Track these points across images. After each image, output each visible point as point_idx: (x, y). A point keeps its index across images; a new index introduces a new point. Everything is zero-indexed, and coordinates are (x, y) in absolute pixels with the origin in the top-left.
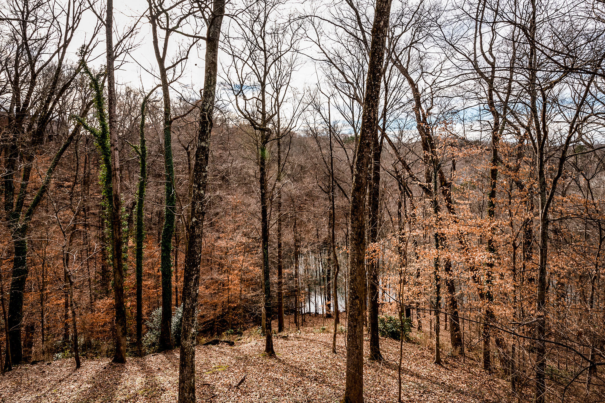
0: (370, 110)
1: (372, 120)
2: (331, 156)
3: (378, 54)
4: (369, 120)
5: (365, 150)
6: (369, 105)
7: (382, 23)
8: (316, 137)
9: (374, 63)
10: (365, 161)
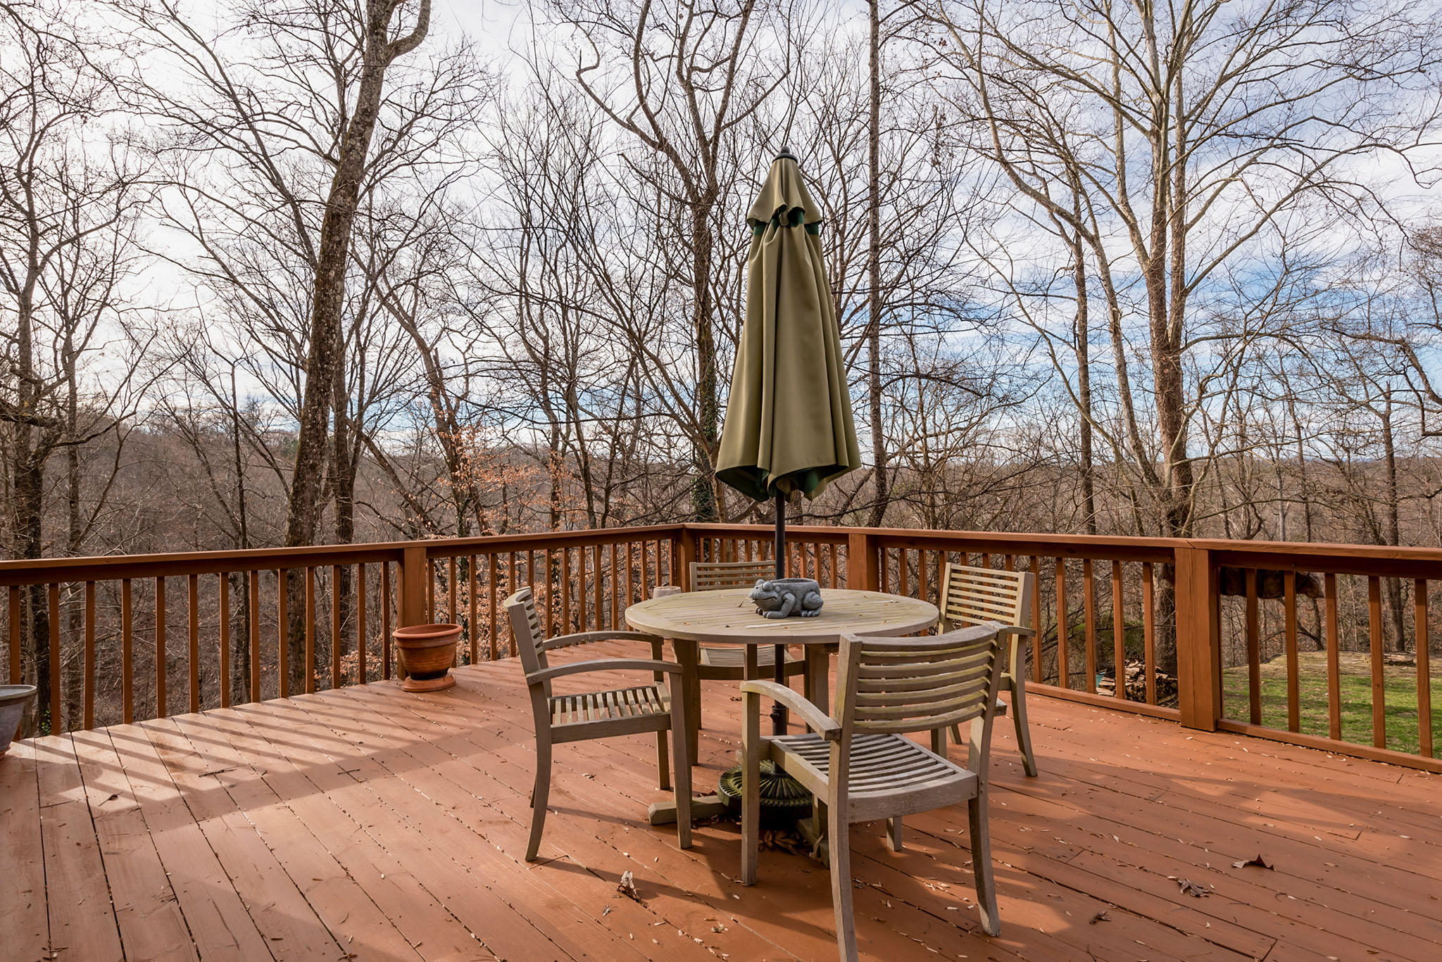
0: (316, 411)
1: (319, 427)
2: (240, 486)
3: (328, 321)
4: (313, 426)
5: (308, 476)
6: (313, 401)
7: (332, 274)
8: (194, 443)
9: (319, 333)
10: (308, 494)
